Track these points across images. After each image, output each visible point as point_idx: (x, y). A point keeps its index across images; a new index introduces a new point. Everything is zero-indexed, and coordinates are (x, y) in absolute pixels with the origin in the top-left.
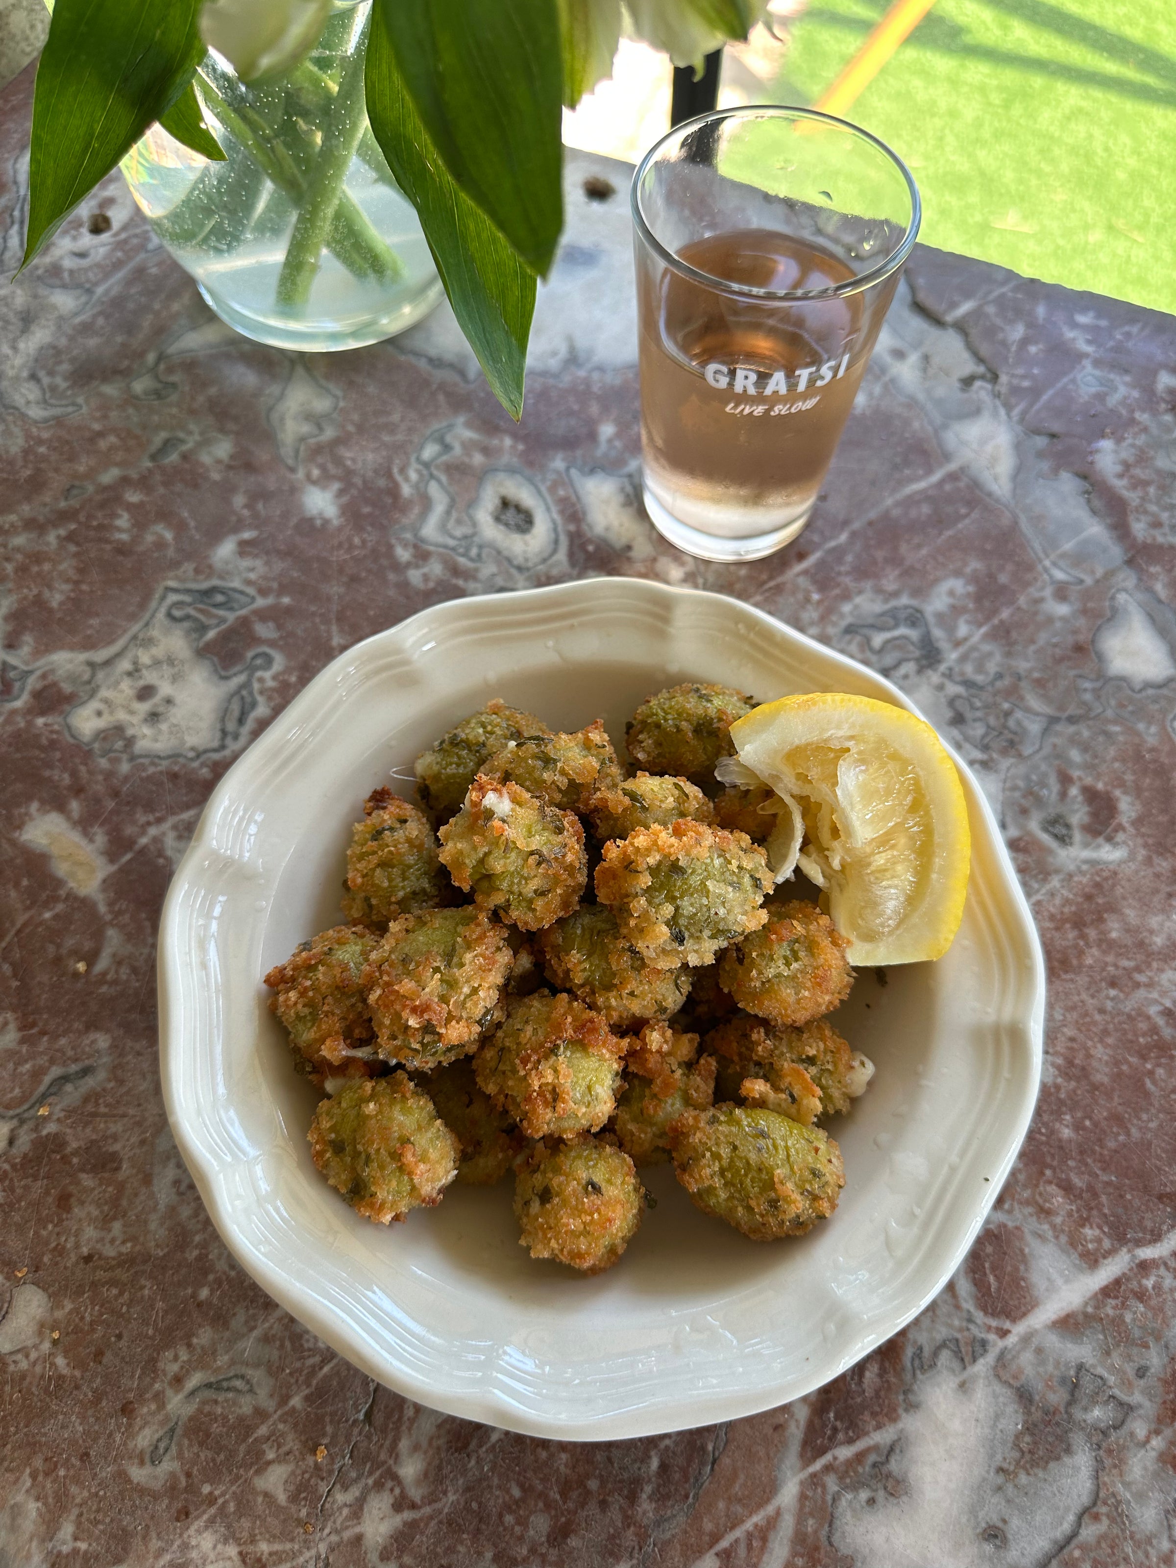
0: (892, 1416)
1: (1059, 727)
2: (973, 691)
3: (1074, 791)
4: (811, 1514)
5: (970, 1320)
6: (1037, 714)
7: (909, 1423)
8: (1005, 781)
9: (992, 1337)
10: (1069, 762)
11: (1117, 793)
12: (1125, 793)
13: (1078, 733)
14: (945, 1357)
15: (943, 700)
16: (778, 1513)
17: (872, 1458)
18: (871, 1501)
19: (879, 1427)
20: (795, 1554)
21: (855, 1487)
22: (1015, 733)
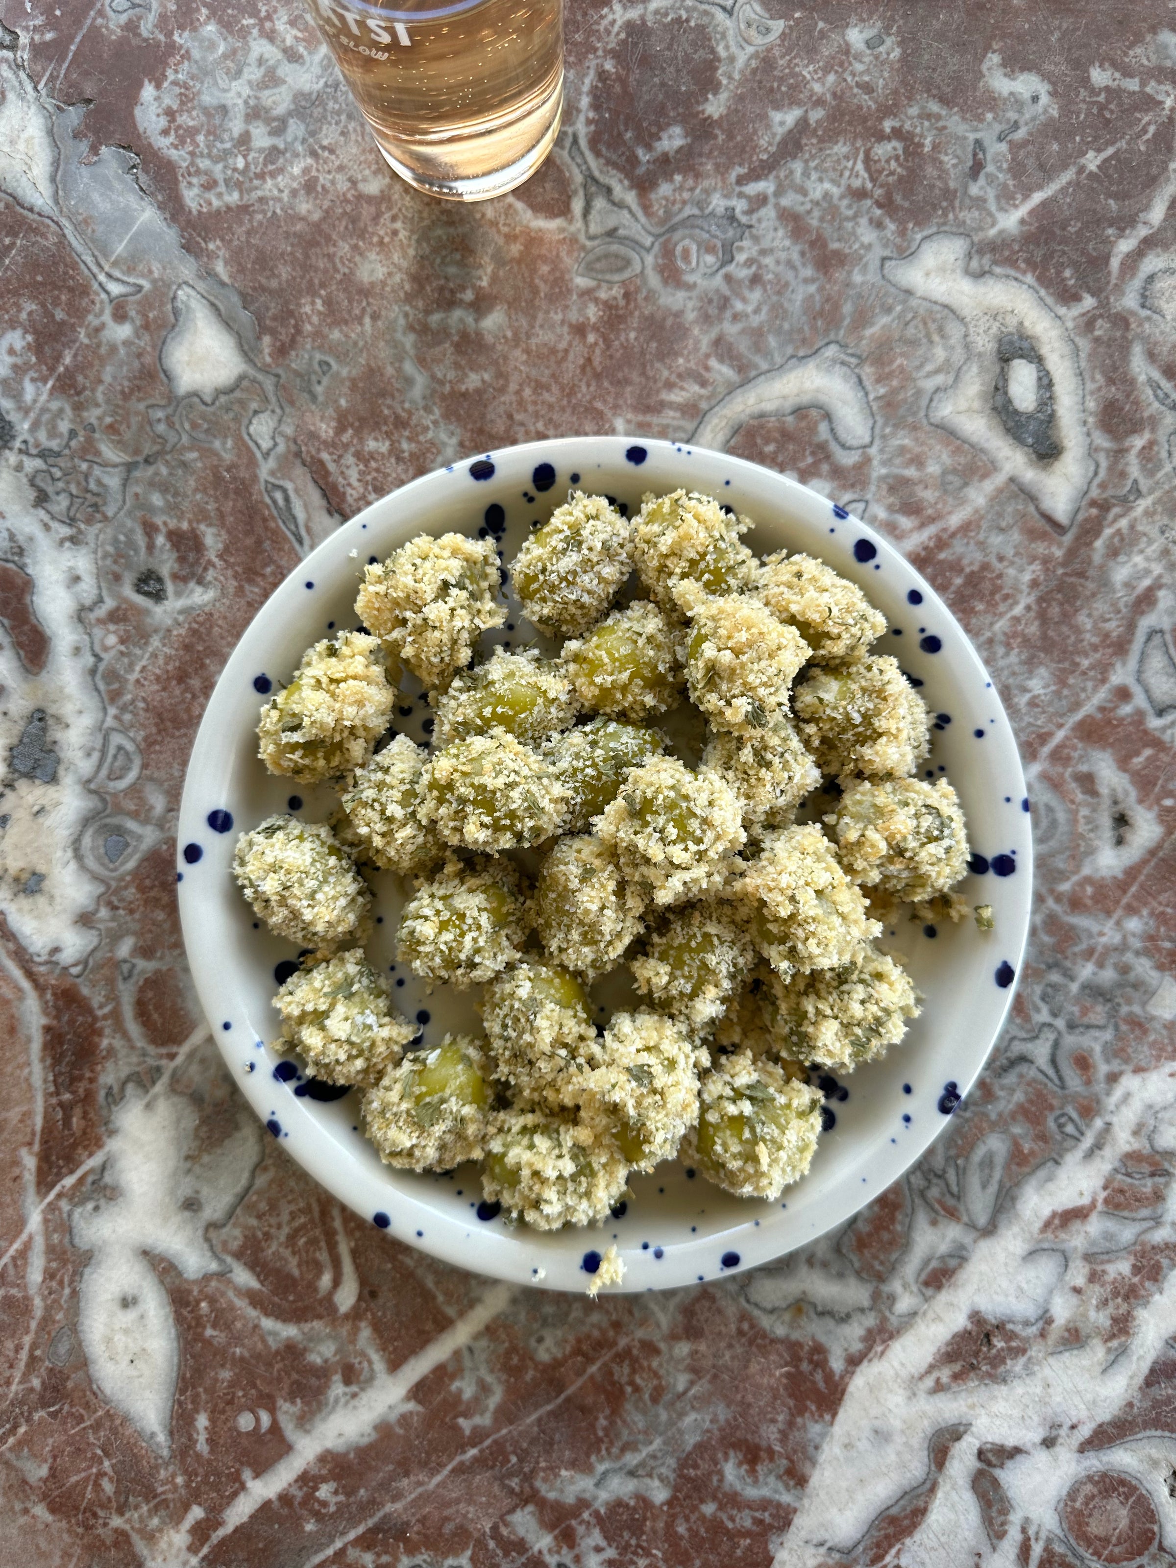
0: (99, 1144)
1: (137, 474)
2: (51, 461)
3: (160, 540)
4: (55, 1231)
5: (144, 1055)
6: (115, 466)
7: (113, 1145)
8: (95, 552)
9: (164, 1062)
10: (151, 509)
11: (202, 527)
12: (209, 525)
13: (157, 474)
14: (130, 1088)
15: (25, 480)
16: (31, 1237)
17: (90, 1179)
18: (96, 1208)
19: (91, 1155)
20: (49, 1261)
21: (82, 1202)
22: (97, 495)
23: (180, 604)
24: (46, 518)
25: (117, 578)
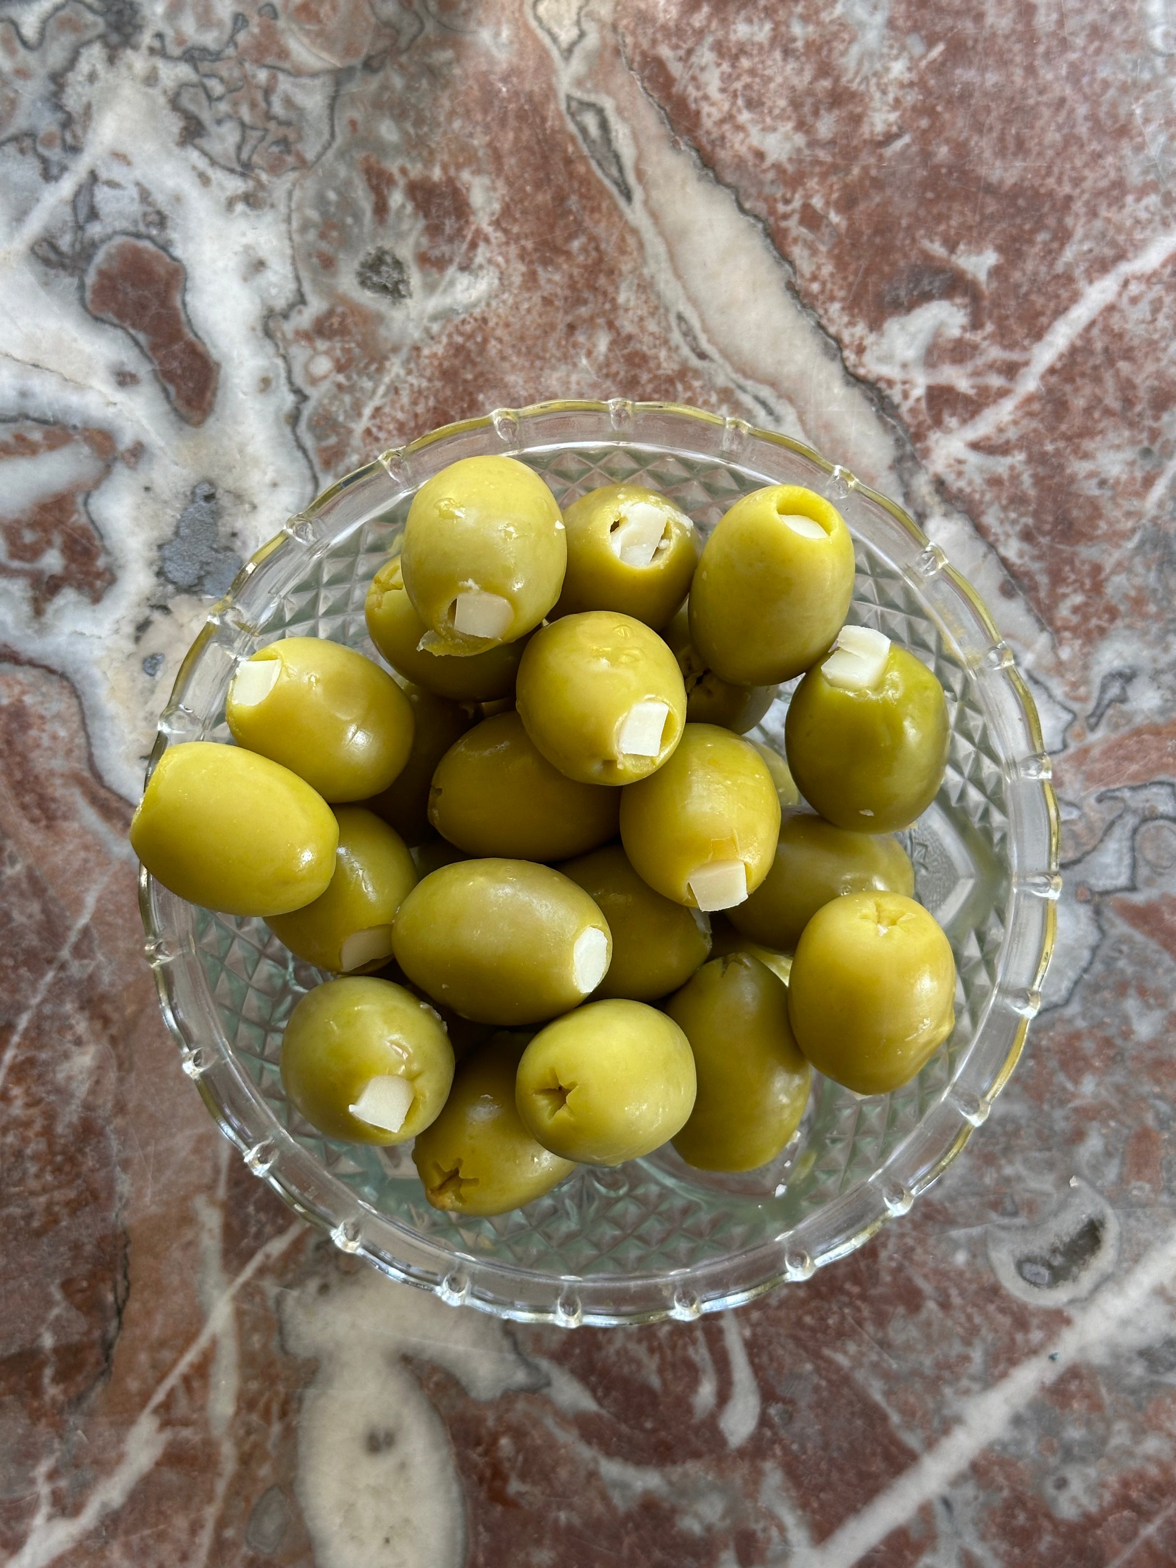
23: (434, 303)
24: (202, 163)
25: (328, 263)
